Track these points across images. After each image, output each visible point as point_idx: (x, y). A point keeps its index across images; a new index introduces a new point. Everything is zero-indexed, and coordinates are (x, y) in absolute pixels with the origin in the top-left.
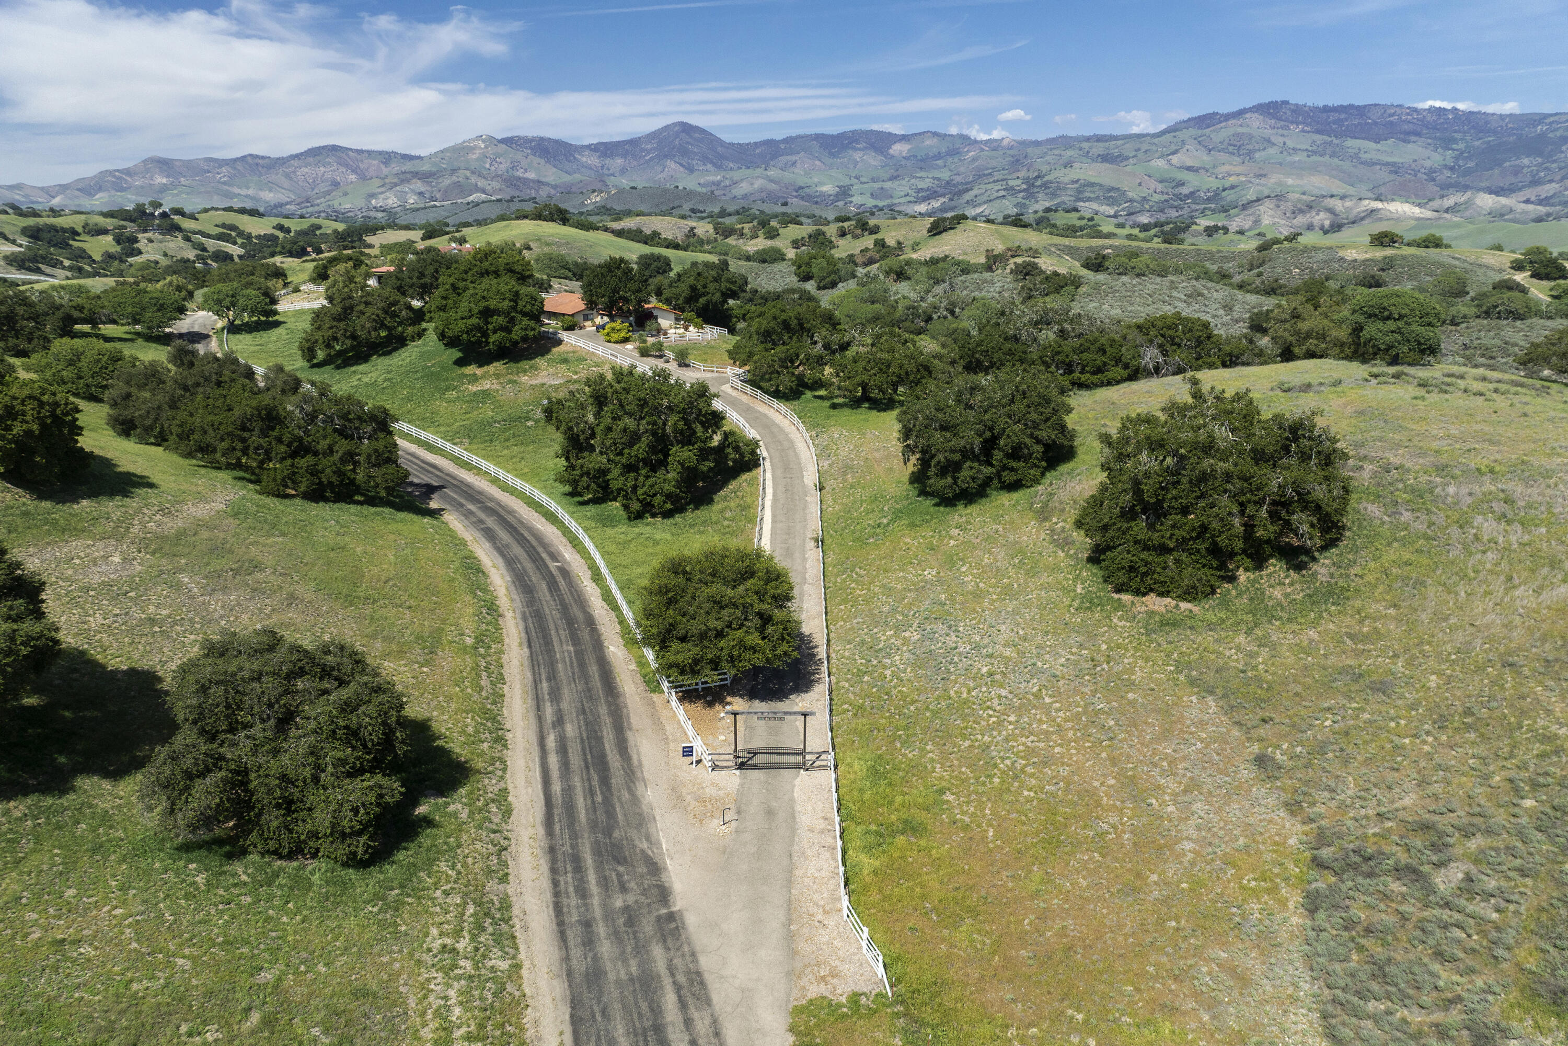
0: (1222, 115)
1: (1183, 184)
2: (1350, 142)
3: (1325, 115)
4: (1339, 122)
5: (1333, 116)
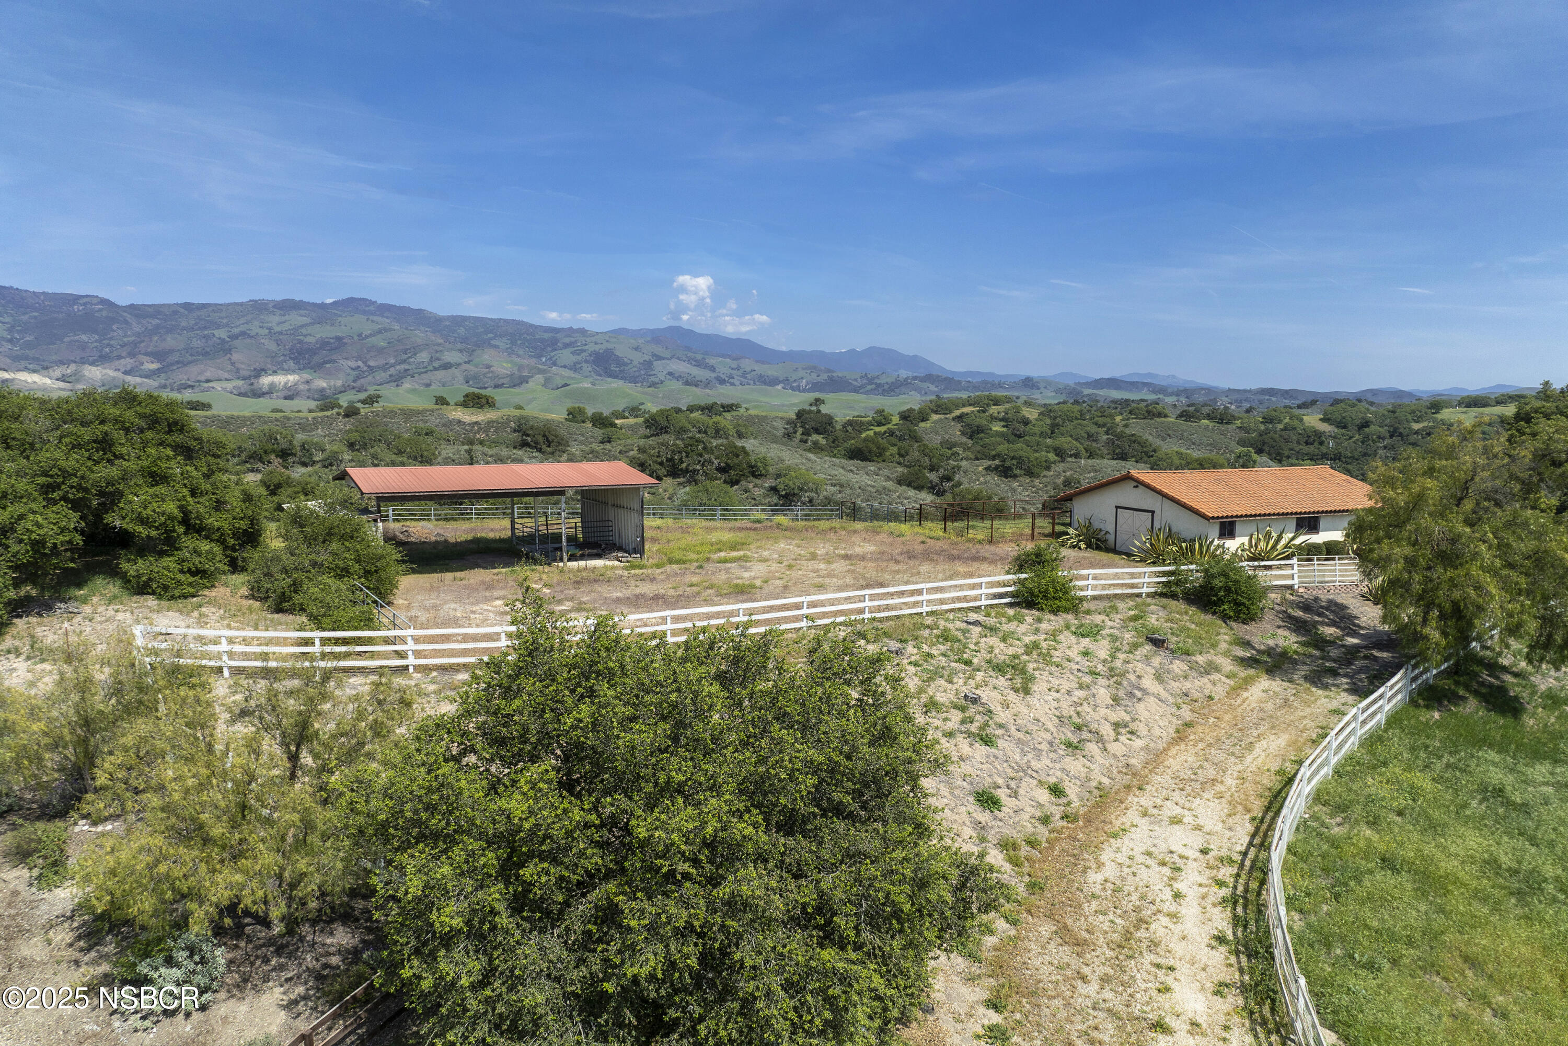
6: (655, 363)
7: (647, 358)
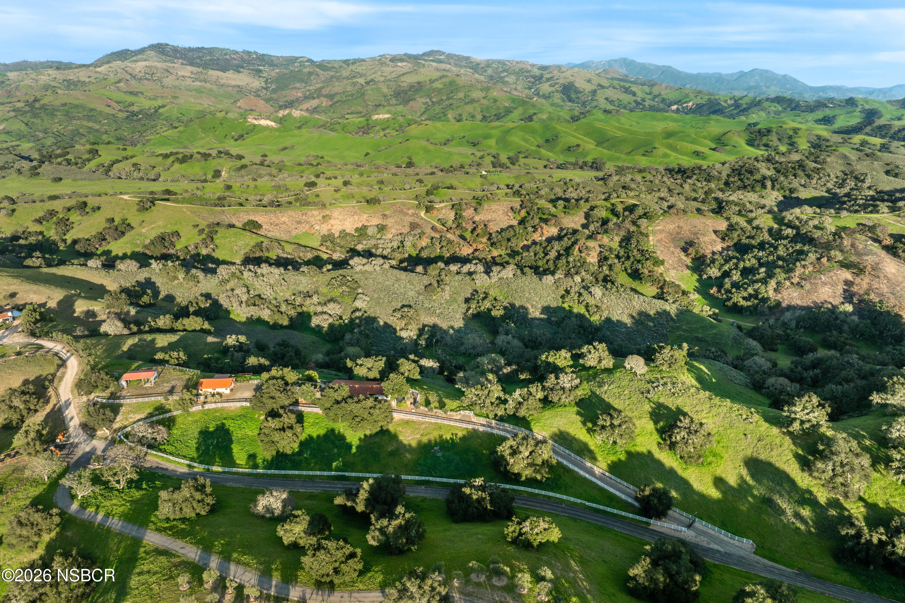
0: (132, 51)
1: (133, 104)
2: (211, 72)
3: (190, 54)
4: (199, 58)
5: (196, 55)
6: (598, 92)
7: (594, 87)
